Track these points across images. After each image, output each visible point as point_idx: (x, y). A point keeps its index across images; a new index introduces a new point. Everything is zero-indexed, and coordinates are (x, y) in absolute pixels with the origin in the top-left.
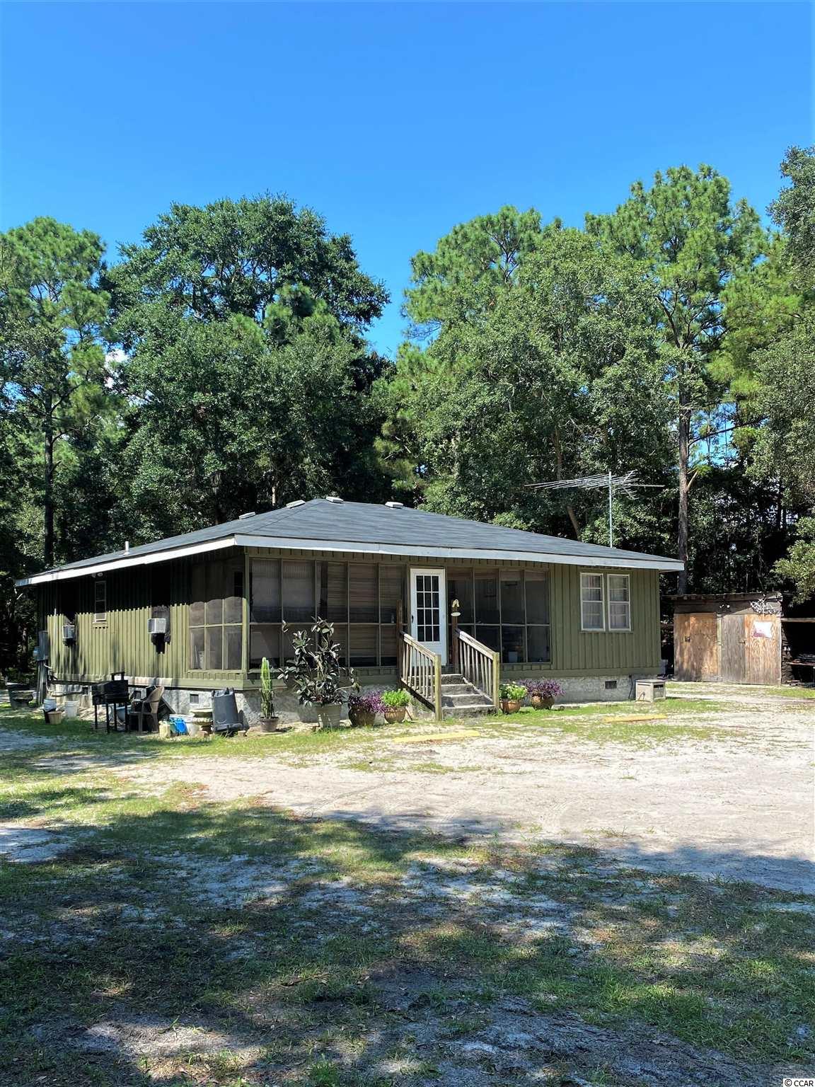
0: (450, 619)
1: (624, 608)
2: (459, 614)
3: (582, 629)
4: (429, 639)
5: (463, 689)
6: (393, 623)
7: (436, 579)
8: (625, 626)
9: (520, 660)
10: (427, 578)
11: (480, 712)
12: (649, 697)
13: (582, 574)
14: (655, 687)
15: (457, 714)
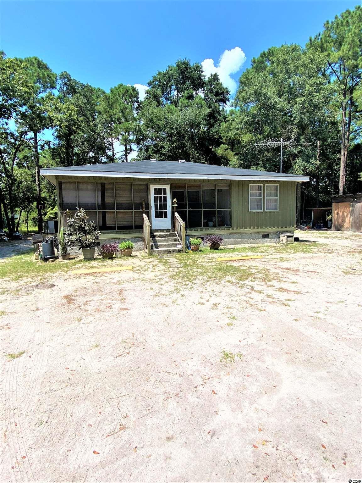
0: (173, 208)
1: (276, 200)
2: (177, 205)
3: (250, 211)
4: (161, 217)
5: (173, 240)
6: (141, 210)
7: (165, 190)
8: (276, 209)
9: (214, 225)
10: (160, 189)
11: (174, 251)
12: (284, 242)
13: (250, 185)
14: (288, 237)
15: (159, 252)
